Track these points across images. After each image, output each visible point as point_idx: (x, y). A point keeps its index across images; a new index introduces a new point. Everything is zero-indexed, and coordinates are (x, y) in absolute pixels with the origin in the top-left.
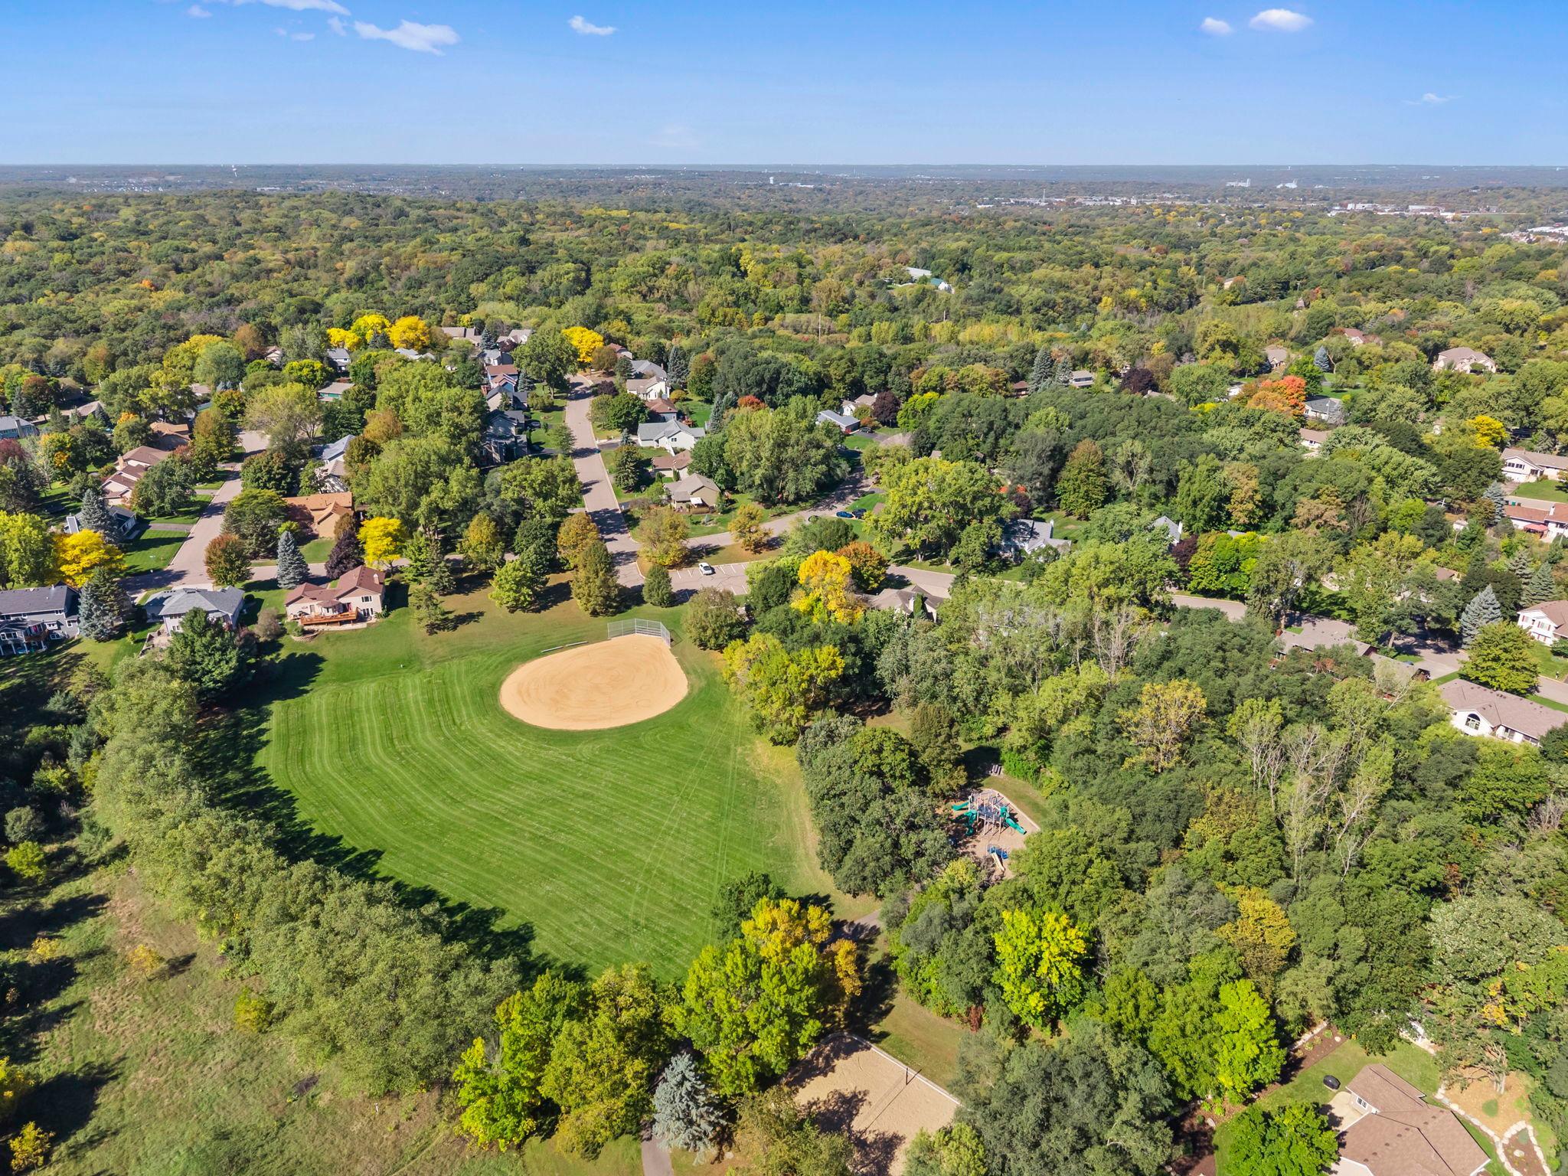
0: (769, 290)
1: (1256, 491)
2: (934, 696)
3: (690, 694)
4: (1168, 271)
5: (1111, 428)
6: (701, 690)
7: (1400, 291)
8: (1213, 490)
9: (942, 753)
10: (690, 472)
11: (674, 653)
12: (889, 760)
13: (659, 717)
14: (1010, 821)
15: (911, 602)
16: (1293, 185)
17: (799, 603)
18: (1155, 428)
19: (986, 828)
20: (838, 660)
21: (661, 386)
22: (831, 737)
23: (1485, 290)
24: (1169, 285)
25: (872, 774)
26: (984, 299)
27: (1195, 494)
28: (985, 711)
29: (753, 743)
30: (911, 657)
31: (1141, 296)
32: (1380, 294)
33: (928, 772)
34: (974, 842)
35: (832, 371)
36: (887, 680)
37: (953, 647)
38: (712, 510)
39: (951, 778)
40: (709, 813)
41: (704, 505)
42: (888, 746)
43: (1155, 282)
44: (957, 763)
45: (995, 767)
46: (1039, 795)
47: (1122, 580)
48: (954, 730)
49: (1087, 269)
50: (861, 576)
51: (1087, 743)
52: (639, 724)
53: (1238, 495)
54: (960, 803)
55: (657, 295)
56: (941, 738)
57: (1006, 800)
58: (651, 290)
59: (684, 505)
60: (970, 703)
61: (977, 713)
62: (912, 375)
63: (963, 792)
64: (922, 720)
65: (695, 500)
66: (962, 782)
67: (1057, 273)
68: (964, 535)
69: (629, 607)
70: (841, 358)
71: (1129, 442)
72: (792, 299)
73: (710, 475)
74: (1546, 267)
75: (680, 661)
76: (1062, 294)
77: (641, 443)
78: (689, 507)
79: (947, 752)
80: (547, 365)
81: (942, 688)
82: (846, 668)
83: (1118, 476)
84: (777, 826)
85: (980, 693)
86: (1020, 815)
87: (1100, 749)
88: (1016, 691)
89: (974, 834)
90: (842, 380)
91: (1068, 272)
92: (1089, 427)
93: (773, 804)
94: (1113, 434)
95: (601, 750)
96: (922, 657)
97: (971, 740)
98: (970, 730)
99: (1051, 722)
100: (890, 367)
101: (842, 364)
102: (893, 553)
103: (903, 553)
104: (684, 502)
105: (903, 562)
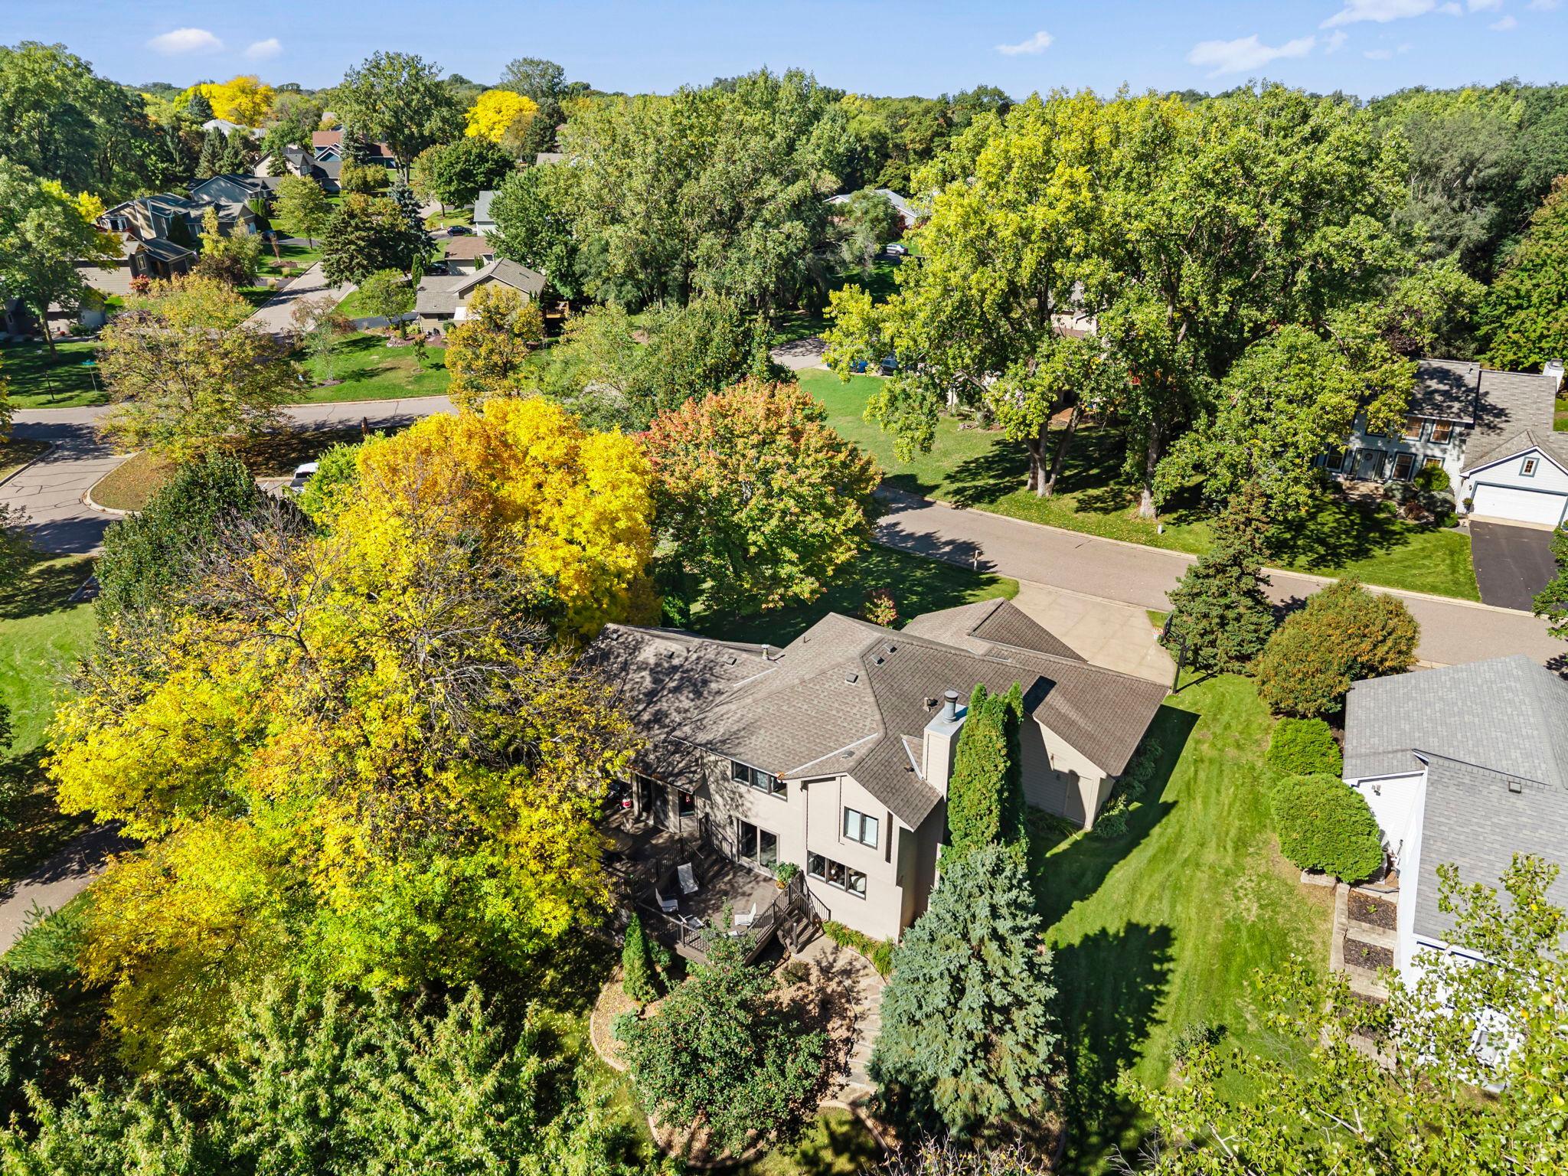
59: (441, 326)
65: (464, 312)
101: (928, 121)
102: (952, 464)
103: (987, 464)
104: (440, 317)
105: (982, 496)
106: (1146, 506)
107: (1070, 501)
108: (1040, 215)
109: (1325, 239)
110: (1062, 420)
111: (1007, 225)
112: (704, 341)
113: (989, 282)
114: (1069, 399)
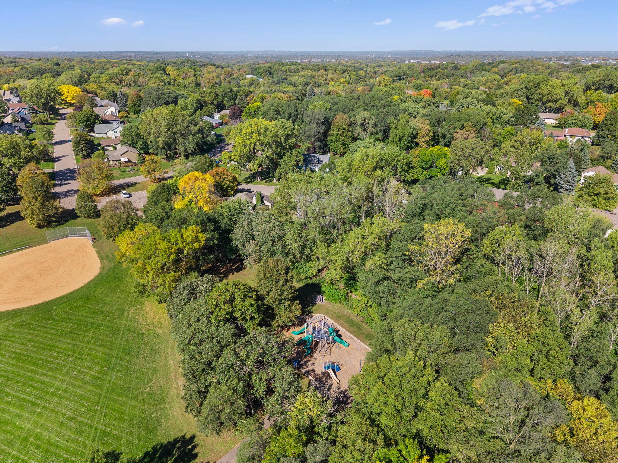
0: (181, 81)
1: (429, 131)
2: (273, 254)
3: (100, 273)
4: (355, 73)
5: (352, 108)
6: (109, 270)
7: (444, 76)
8: (409, 131)
9: (282, 293)
10: (122, 145)
11: (94, 247)
12: (240, 307)
13: (72, 293)
14: (336, 338)
15: (254, 198)
16: (389, 56)
17: (179, 204)
18: (373, 106)
19: (319, 347)
20: (200, 235)
21: (113, 109)
22: (193, 293)
23: (475, 75)
24: (355, 77)
25: (226, 320)
26: (280, 82)
27: (399, 134)
28: (309, 258)
29: (144, 304)
30: (255, 229)
31: (345, 81)
32: (437, 78)
33: (273, 310)
34: (313, 361)
35: (206, 99)
36: (240, 247)
37: (283, 219)
38: (135, 164)
39: (290, 312)
40: (98, 368)
41: (129, 161)
42: (238, 296)
43: (350, 76)
44: (293, 300)
45: (319, 297)
46: (351, 313)
47: (382, 168)
48: (289, 275)
49: (322, 72)
50: (222, 188)
51: (383, 273)
52: (54, 300)
53: (421, 133)
54: (299, 329)
55: (124, 84)
56: (281, 282)
57: (331, 321)
58: (121, 81)
59: (117, 163)
60: (298, 255)
61: (302, 261)
62: (248, 99)
63: (301, 321)
64: (265, 271)
65: (123, 159)
66: (299, 313)
67: (310, 73)
68: (282, 162)
69: (67, 221)
70: (211, 93)
71: (362, 112)
72: (191, 84)
73: (133, 145)
74: (493, 67)
75: (98, 252)
76: (313, 80)
77: (97, 136)
78: (120, 163)
79: (286, 293)
80: (43, 100)
81: (278, 247)
82: (207, 240)
83: (358, 130)
84: (155, 371)
85: (304, 247)
86: (343, 331)
87: (395, 276)
88: (330, 242)
89: (311, 354)
90: (212, 103)
91: (314, 73)
92: (340, 108)
93: (154, 351)
94: (353, 110)
95: (15, 326)
96: (262, 228)
97: (300, 280)
98: (299, 273)
99: (355, 260)
100: (236, 96)
101: (212, 95)
102: (243, 178)
103: (249, 178)
104: (117, 161)
105: (249, 182)
106: (275, 181)
107: (264, 181)
108: (253, 141)
109: (289, 142)
110: (260, 169)
111: (248, 142)
112: (206, 162)
113: (246, 150)
114: (261, 166)
